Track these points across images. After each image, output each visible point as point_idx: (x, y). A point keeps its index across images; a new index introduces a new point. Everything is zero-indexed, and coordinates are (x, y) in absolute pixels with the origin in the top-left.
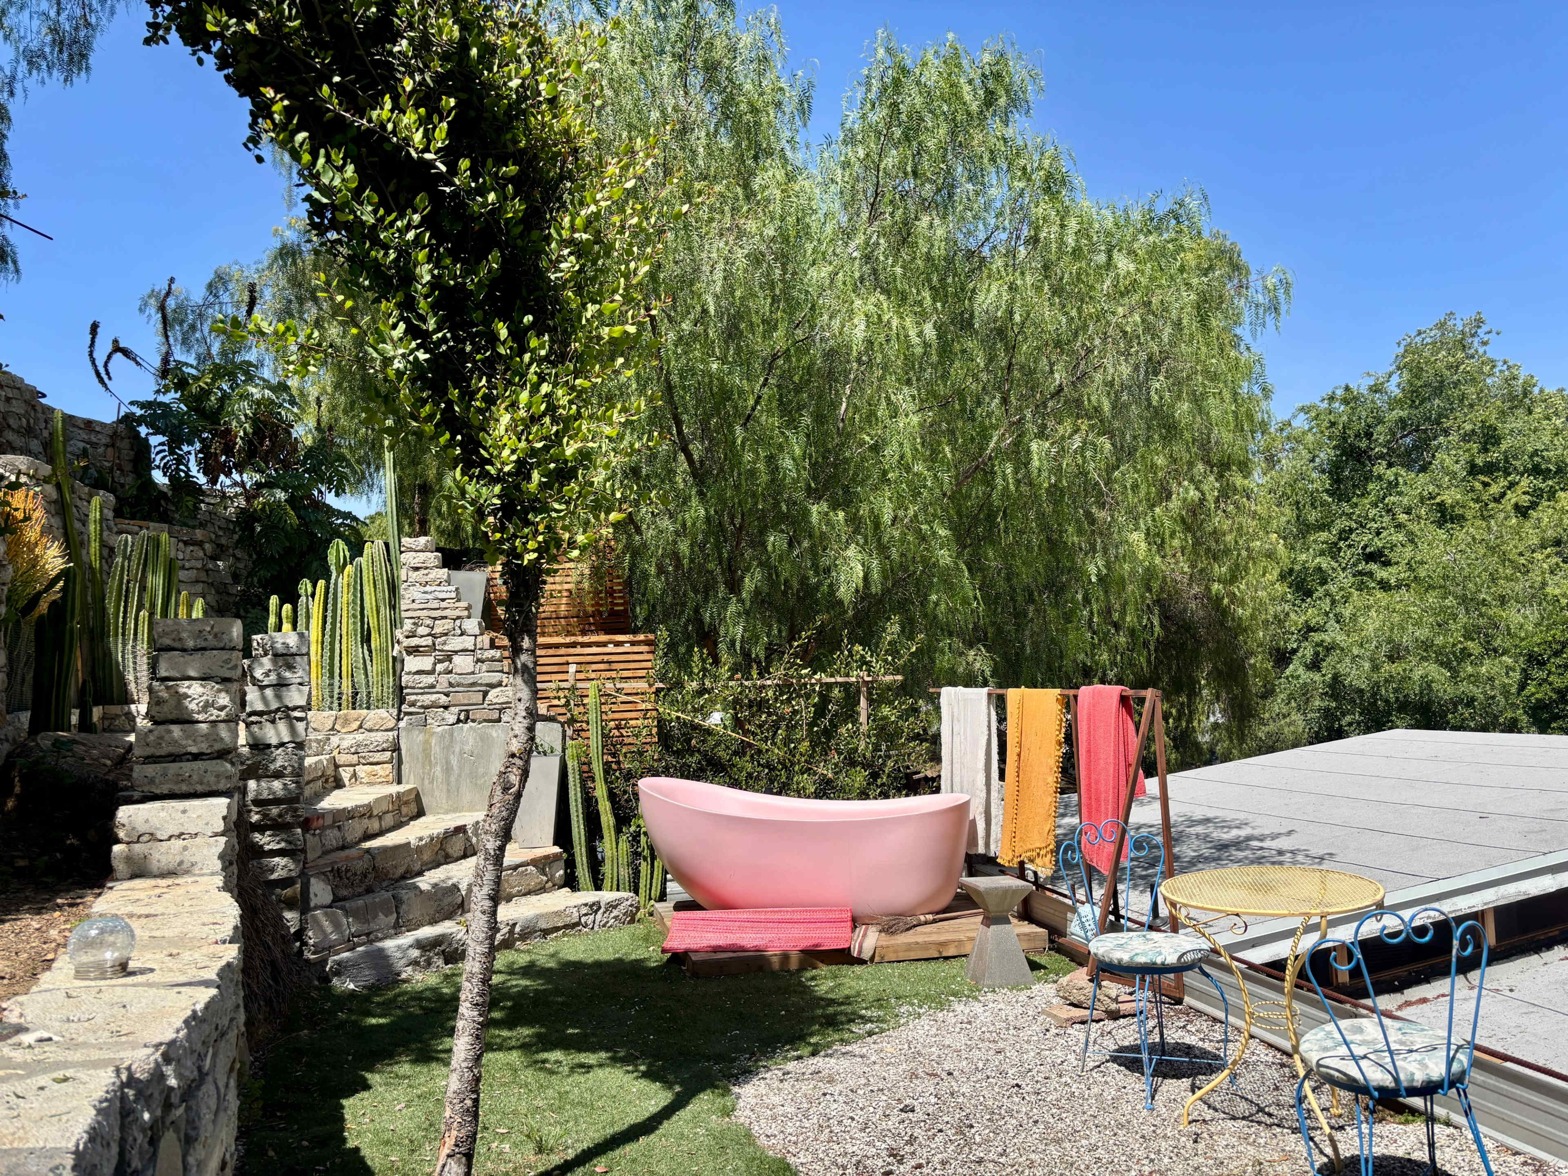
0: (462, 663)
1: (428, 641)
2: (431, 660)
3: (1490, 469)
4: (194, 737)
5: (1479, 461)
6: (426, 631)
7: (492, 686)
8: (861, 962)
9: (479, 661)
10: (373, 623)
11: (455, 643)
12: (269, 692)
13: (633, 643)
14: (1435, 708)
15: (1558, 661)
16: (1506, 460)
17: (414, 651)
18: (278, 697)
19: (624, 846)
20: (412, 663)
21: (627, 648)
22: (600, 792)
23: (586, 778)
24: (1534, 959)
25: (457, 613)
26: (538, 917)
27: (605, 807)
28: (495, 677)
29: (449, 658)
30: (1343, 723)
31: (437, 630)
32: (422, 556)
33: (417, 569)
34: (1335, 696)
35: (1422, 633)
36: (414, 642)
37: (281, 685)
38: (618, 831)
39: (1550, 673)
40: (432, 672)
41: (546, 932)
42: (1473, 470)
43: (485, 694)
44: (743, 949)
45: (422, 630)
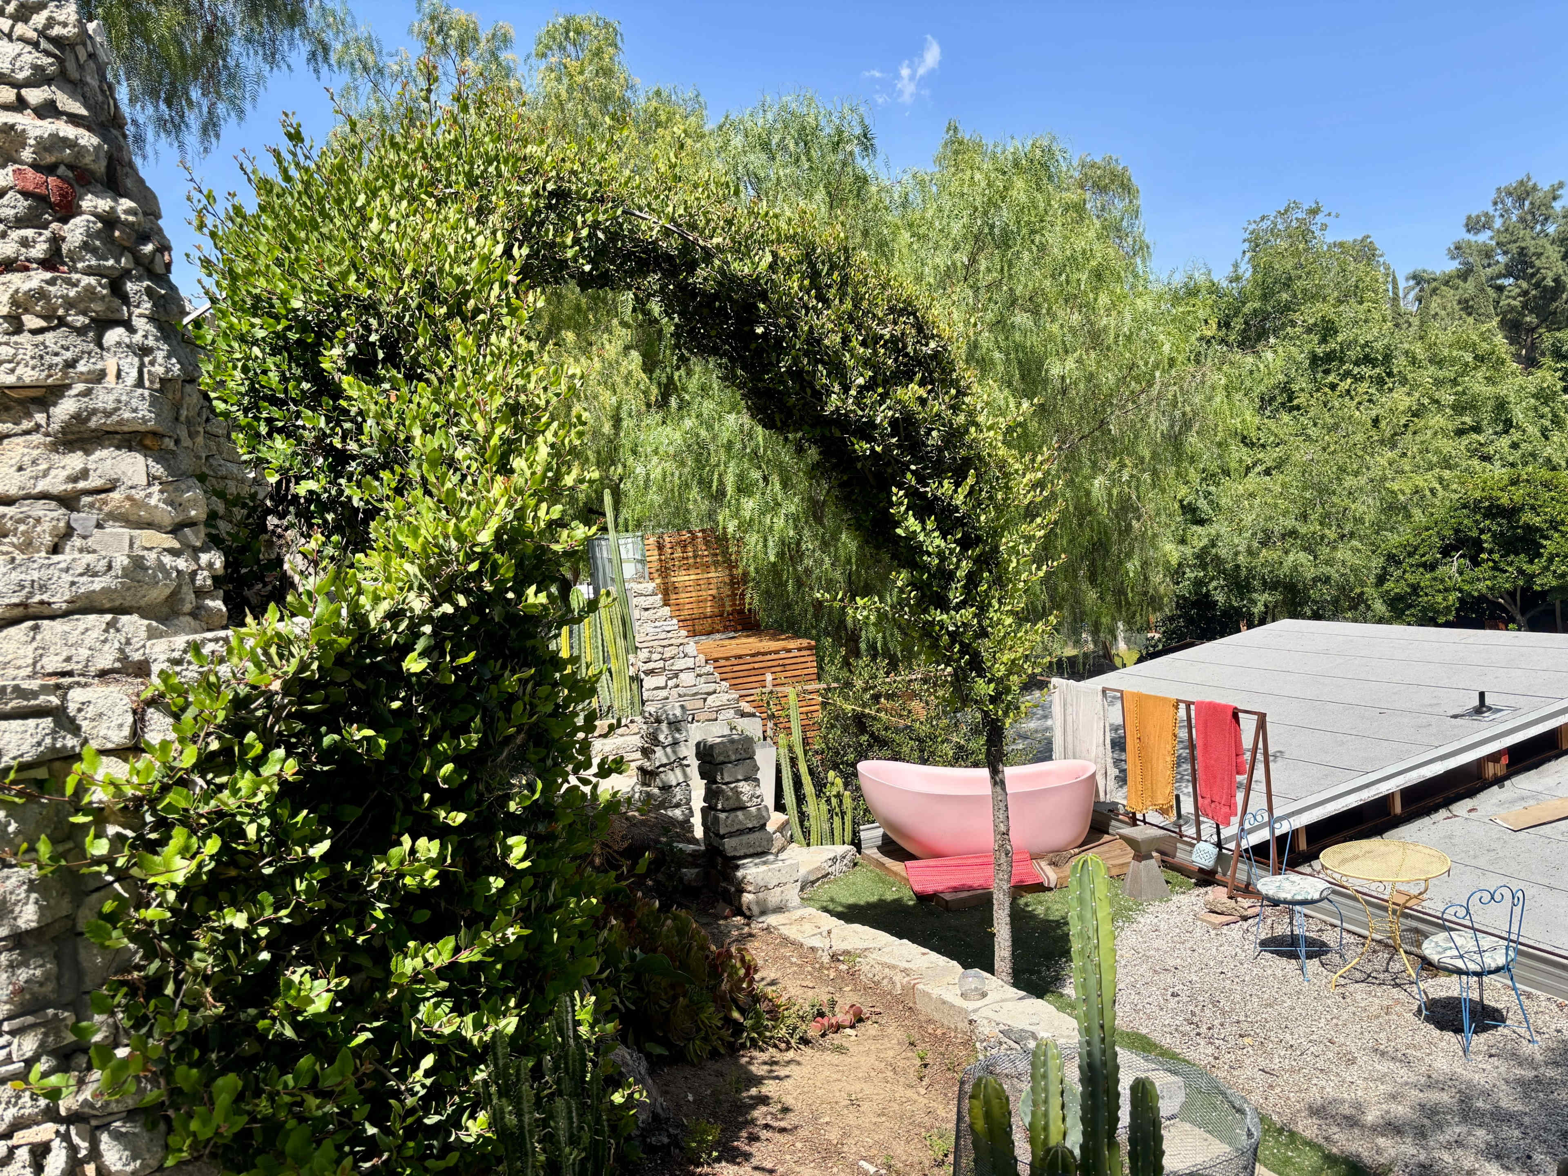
0: (687, 678)
1: (660, 664)
2: (664, 678)
3: (1329, 357)
4: (749, 817)
5: (1320, 351)
6: (659, 656)
7: (709, 694)
8: (1050, 889)
9: (699, 675)
10: (612, 651)
11: (680, 664)
12: (668, 750)
13: (799, 650)
14: (1300, 586)
15: (1411, 560)
16: (1342, 352)
17: (650, 672)
18: (674, 752)
19: (824, 807)
20: (649, 682)
21: (795, 653)
22: (803, 768)
23: (793, 761)
24: (1426, 821)
25: (680, 641)
26: (809, 873)
27: (806, 779)
28: (711, 687)
29: (676, 676)
30: (1211, 587)
31: (667, 655)
32: (651, 599)
33: (646, 609)
34: (1203, 566)
35: (1290, 523)
36: (651, 666)
37: (675, 743)
38: (818, 796)
39: (1404, 572)
40: (665, 687)
41: (813, 882)
42: (1314, 359)
43: (705, 700)
44: (970, 888)
45: (655, 656)
